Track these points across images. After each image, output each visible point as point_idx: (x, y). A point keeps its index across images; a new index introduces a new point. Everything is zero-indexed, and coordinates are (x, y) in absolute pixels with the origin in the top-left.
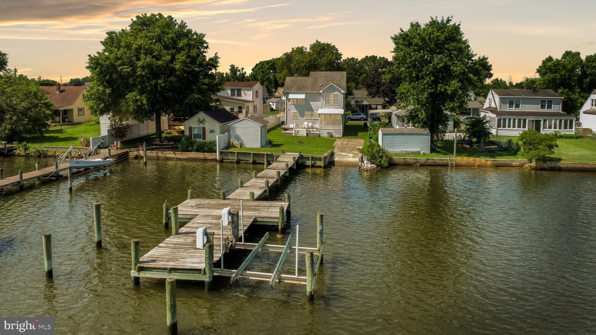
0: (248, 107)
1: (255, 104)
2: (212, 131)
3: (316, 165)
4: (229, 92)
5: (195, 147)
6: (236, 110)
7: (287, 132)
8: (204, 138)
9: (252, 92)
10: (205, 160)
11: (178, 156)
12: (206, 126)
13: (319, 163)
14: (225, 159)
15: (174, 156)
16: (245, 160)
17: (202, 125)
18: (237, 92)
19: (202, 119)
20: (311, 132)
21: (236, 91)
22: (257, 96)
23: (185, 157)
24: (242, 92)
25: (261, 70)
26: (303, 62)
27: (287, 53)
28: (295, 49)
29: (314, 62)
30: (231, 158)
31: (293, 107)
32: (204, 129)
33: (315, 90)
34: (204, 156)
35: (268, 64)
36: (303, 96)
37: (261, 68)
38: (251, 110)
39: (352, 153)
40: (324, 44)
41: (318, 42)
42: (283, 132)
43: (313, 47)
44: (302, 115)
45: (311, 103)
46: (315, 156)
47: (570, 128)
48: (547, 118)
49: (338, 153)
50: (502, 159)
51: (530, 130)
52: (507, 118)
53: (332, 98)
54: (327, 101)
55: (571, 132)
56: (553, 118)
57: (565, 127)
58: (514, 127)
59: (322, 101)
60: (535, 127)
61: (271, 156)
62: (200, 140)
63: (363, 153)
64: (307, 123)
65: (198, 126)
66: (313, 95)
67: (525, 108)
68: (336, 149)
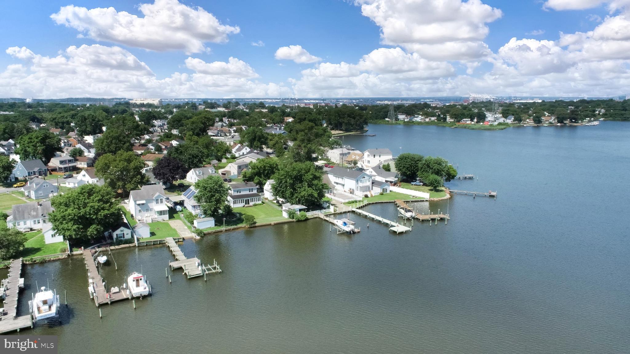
2: (127, 234)
8: (124, 237)
10: (130, 247)
11: (116, 248)
12: (124, 232)
13: (180, 240)
14: (140, 245)
16: (150, 244)
19: (122, 230)
20: (153, 220)
23: (120, 247)
30: (143, 244)
31: (139, 207)
33: (150, 198)
34: (129, 245)
39: (187, 232)
45: (148, 204)
46: (178, 238)
47: (260, 201)
48: (252, 198)
49: (181, 233)
50: (239, 226)
51: (246, 204)
52: (237, 200)
53: (159, 201)
54: (157, 203)
55: (260, 202)
56: (254, 198)
57: (258, 201)
58: (240, 203)
59: (154, 203)
60: (247, 202)
61: (161, 241)
62: (122, 239)
63: (193, 232)
64: (147, 214)
65: (120, 233)
66: (149, 200)
67: (243, 193)
68: (177, 230)
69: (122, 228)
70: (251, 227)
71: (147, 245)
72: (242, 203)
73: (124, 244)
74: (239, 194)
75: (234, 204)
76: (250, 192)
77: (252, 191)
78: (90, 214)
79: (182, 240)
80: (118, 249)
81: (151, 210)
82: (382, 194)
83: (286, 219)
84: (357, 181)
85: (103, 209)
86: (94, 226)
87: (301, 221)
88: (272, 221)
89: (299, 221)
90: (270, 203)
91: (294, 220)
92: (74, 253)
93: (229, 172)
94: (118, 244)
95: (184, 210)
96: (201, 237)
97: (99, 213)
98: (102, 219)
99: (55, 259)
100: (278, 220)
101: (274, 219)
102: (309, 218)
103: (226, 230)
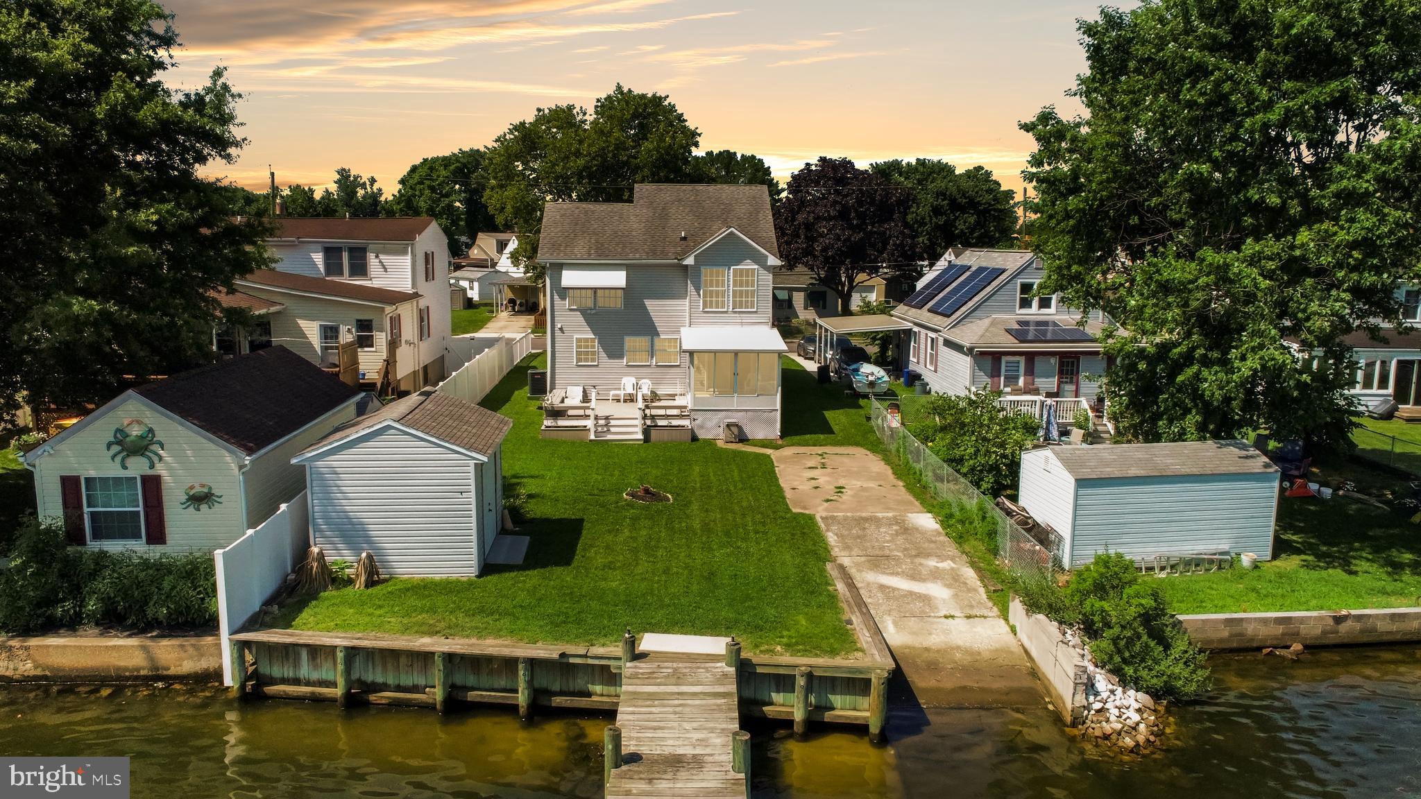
0: (396, 322)
1: (423, 303)
2: (201, 499)
3: (828, 716)
4: (318, 258)
5: (92, 605)
6: (347, 336)
7: (561, 423)
8: (157, 535)
9: (409, 257)
10: (157, 685)
12: (160, 469)
13: (844, 707)
14: (273, 681)
16: (399, 688)
17: (137, 467)
18: (351, 258)
19: (135, 431)
20: (661, 423)
21: (345, 256)
22: (429, 275)
24: (372, 260)
25: (427, 182)
26: (578, 154)
27: (523, 124)
28: (547, 111)
29: (614, 156)
30: (315, 676)
31: (580, 319)
32: (152, 485)
33: (664, 255)
34: (151, 659)
35: (446, 167)
36: (618, 278)
37: (429, 177)
38: (409, 329)
39: (936, 575)
40: (643, 96)
41: (622, 93)
42: (548, 422)
43: (605, 107)
44: (615, 352)
45: (648, 303)
49: (868, 578)
51: (1400, 396)
53: (730, 289)
59: (691, 295)
60: (1406, 385)
61: (563, 666)
65: (113, 470)
66: (656, 276)
68: (831, 538)
79: (866, 709)
81: (663, 343)
95: (905, 389)
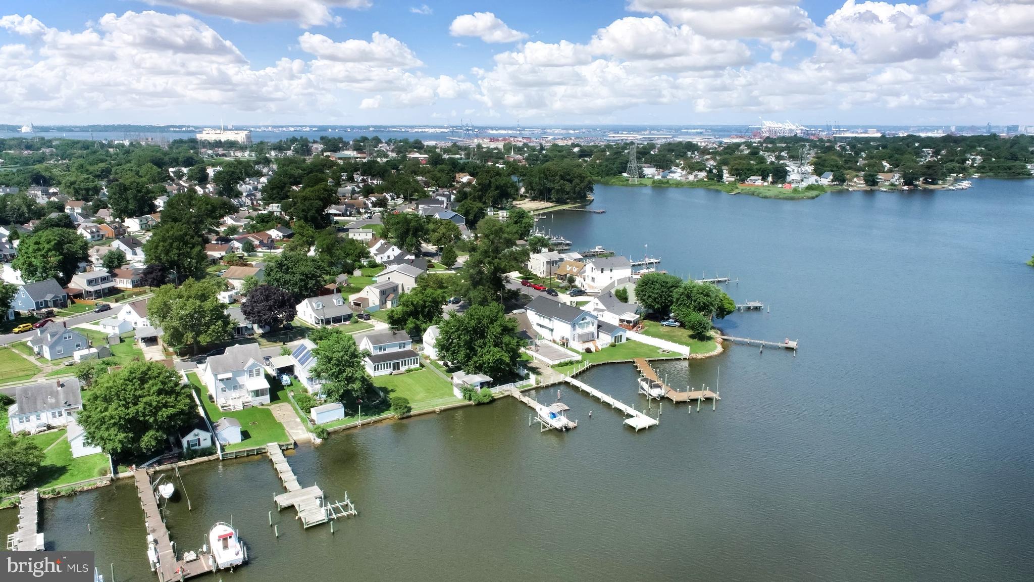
2: (205, 440)
7: (225, 408)
8: (199, 445)
10: (209, 461)
11: (188, 464)
12: (199, 437)
13: (290, 447)
15: (185, 464)
19: (197, 433)
20: (245, 404)
23: (194, 463)
31: (221, 384)
33: (239, 368)
34: (210, 458)
39: (300, 429)
42: (222, 409)
45: (237, 378)
46: (287, 443)
47: (417, 363)
48: (403, 360)
49: (291, 431)
50: (384, 415)
51: (394, 369)
52: (380, 364)
53: (255, 373)
54: (251, 375)
55: (418, 366)
56: (407, 359)
57: (414, 363)
58: (384, 369)
59: (246, 376)
60: (396, 367)
61: (260, 449)
62: (197, 447)
63: (311, 432)
64: (235, 394)
65: (194, 439)
66: (238, 372)
67: (389, 351)
68: (285, 426)
69: (196, 431)
70: (403, 418)
71: (236, 457)
72: (387, 368)
73: (200, 456)
74: (382, 352)
75: (375, 370)
76: (400, 348)
77: (404, 347)
78: (144, 415)
79: (292, 447)
80: (191, 465)
81: (241, 387)
82: (613, 346)
83: (460, 401)
84: (574, 326)
85: (166, 406)
86: (151, 433)
87: (483, 404)
88: (437, 405)
89: (479, 404)
90: (432, 367)
91: (472, 402)
92: (121, 475)
93: (365, 300)
94: (192, 458)
95: (294, 382)
96: (324, 439)
97: (160, 413)
98: (164, 422)
99: (90, 488)
100: (447, 404)
101: (440, 401)
102: (496, 398)
103: (362, 425)
